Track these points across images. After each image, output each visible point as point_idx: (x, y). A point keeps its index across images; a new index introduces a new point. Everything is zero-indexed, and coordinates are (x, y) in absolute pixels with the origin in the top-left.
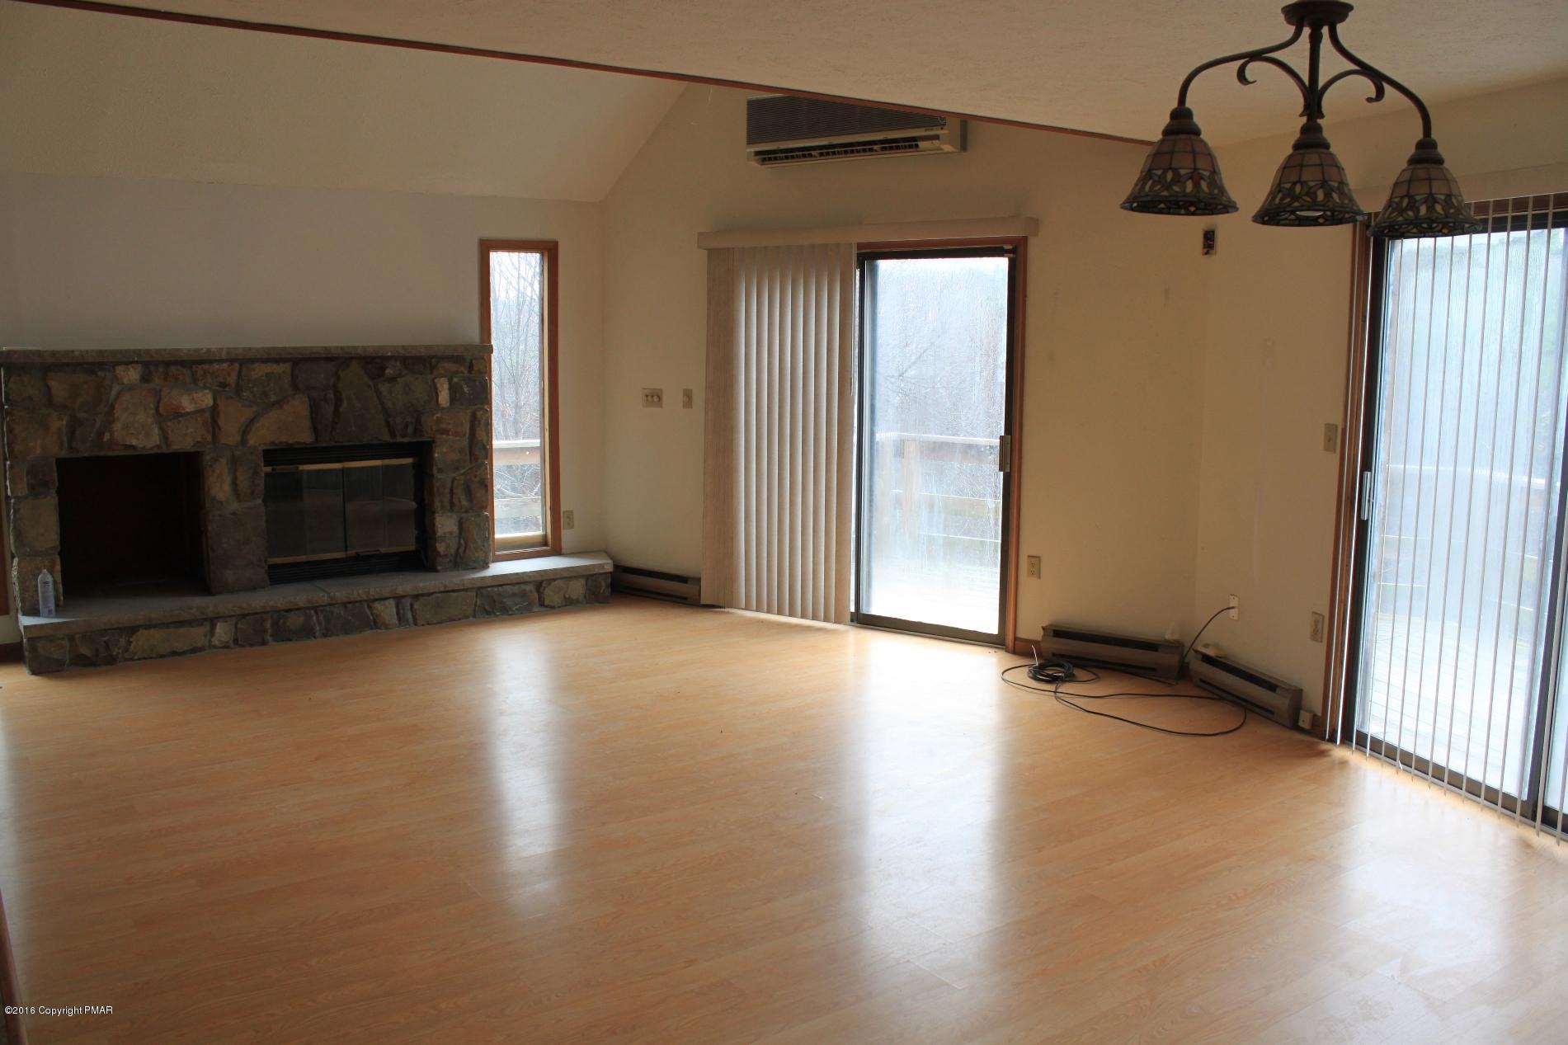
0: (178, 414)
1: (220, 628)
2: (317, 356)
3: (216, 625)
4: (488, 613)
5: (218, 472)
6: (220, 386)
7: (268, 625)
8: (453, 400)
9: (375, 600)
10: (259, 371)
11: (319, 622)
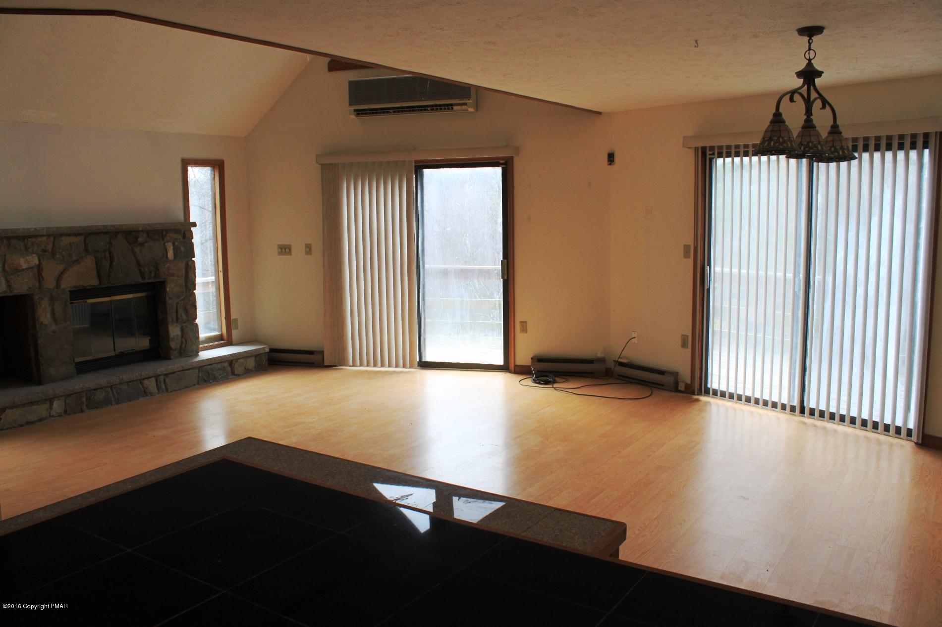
0: (17, 270)
1: (56, 405)
2: (100, 231)
3: (53, 402)
4: (205, 381)
5: (43, 306)
6: (42, 252)
7: (84, 399)
8: (176, 255)
9: (144, 379)
10: (65, 241)
11: (114, 396)
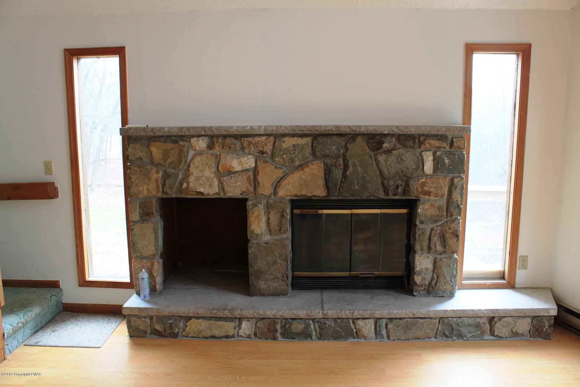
0: (230, 172)
1: (244, 324)
2: (331, 132)
3: (242, 323)
4: (447, 337)
5: (256, 213)
6: (259, 153)
7: (278, 327)
8: (436, 169)
9: (358, 319)
10: (289, 142)
11: (315, 330)
